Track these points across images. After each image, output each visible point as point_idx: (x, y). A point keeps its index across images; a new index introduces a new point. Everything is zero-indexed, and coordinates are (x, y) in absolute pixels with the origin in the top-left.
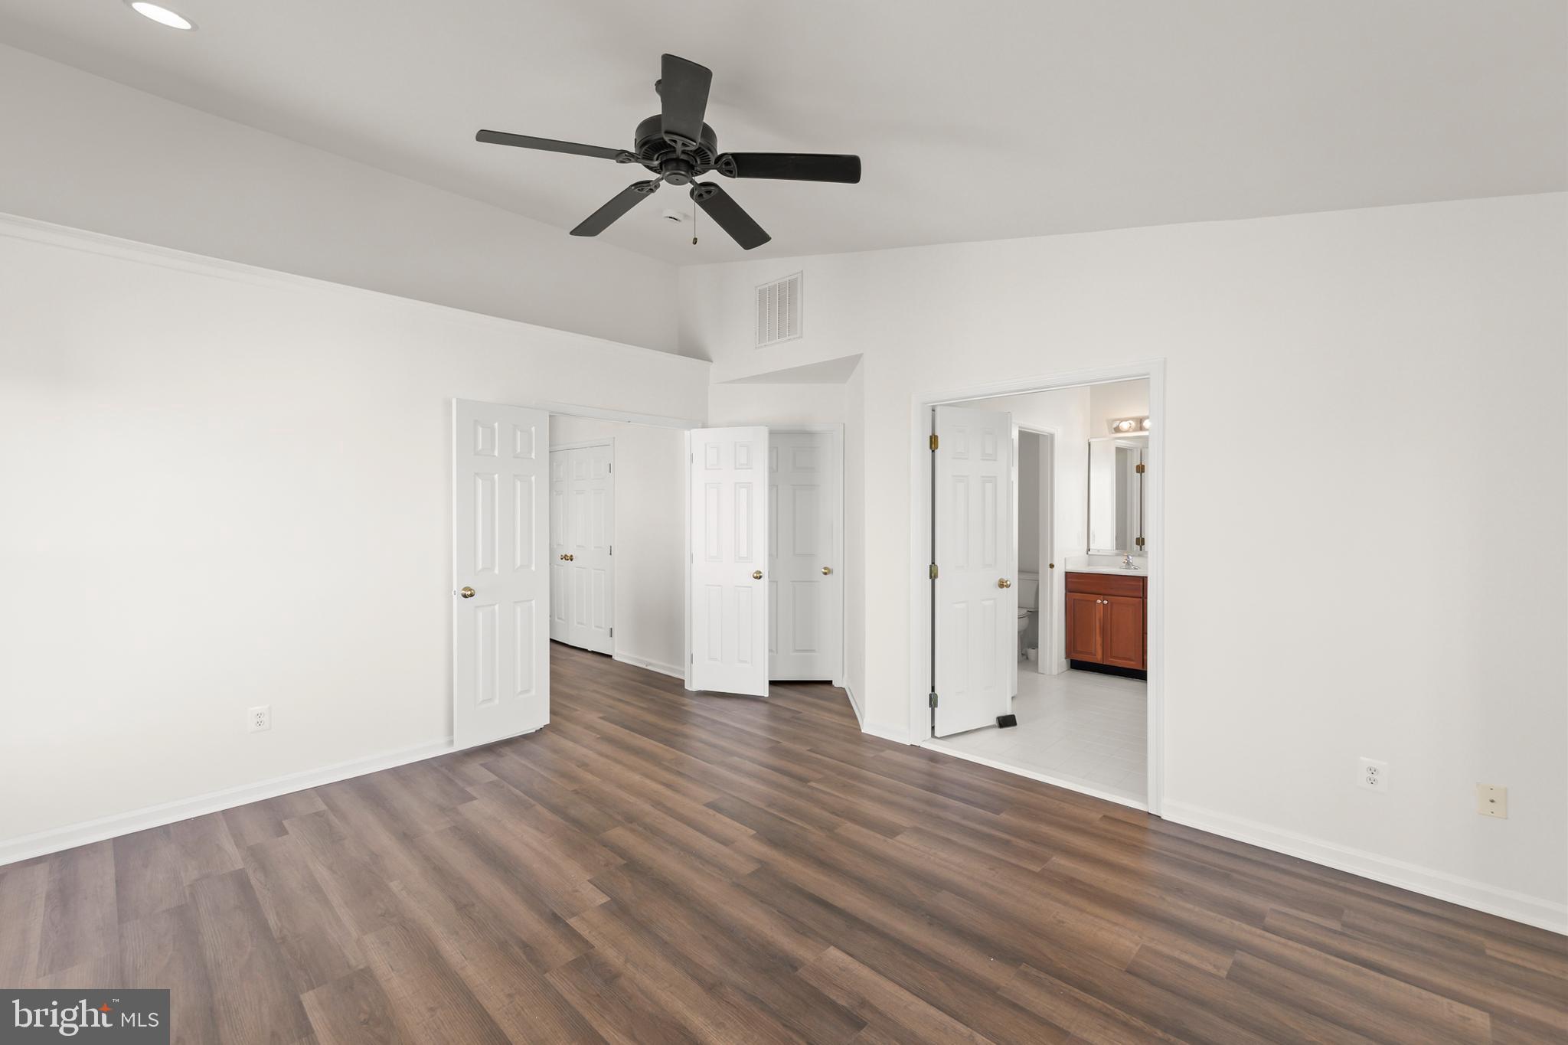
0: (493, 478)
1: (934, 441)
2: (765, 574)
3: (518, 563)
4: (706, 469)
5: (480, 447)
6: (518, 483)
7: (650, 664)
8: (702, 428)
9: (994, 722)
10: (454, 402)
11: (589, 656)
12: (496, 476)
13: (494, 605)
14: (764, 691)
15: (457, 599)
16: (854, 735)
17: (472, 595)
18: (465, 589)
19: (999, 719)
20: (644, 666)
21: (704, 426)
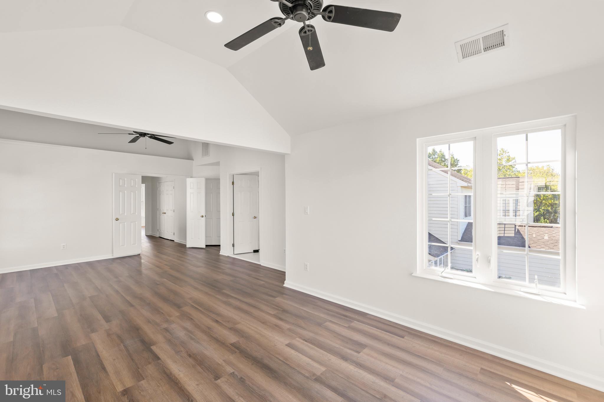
0: (125, 192)
1: (233, 183)
2: (204, 216)
3: (132, 212)
4: (190, 189)
5: (121, 184)
6: (132, 193)
7: (182, 242)
8: (191, 178)
9: (253, 251)
10: (114, 174)
11: (169, 241)
12: (126, 191)
13: (125, 222)
14: (204, 247)
15: (114, 221)
16: (219, 255)
17: (118, 220)
18: (116, 218)
19: (254, 251)
20: (180, 242)
21: (191, 177)
